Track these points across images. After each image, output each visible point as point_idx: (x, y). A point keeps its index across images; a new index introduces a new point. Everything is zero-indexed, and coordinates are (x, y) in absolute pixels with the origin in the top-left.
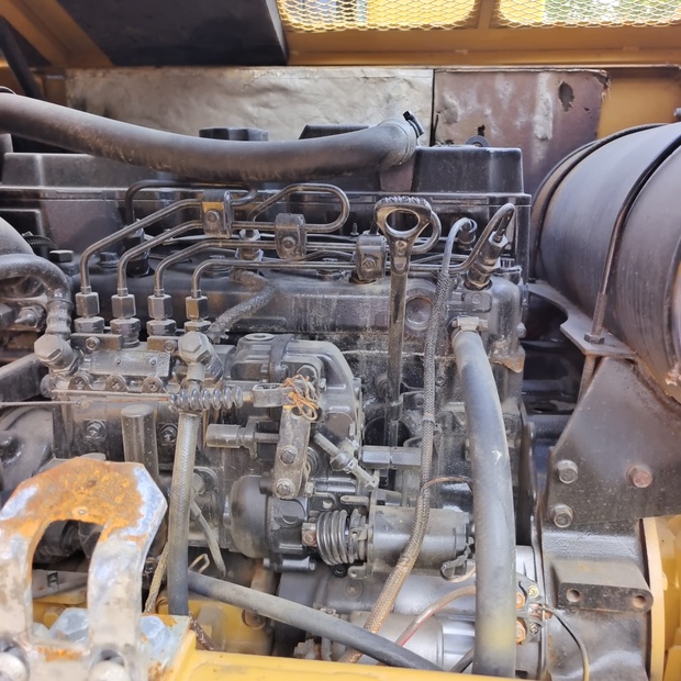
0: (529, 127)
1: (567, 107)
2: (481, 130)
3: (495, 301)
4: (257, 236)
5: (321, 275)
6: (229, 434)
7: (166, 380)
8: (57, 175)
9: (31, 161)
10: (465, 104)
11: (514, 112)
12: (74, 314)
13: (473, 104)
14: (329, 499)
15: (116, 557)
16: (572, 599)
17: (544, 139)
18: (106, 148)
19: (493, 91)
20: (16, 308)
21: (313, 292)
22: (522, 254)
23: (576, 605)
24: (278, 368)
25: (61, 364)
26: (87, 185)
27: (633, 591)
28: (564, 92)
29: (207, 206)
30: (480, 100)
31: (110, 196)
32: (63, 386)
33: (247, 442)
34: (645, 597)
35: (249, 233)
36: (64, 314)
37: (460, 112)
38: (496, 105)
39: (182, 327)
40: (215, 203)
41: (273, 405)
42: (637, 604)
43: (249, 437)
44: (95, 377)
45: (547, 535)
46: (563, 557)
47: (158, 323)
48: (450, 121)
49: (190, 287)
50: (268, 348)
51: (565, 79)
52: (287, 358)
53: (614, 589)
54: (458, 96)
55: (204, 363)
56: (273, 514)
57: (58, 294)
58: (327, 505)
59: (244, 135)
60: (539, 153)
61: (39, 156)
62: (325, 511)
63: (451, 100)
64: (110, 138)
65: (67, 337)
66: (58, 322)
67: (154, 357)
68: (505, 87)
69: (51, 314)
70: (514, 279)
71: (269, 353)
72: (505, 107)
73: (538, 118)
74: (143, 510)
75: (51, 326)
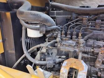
4: (90, 23)
5: (101, 30)
6: (86, 55)
7: (75, 46)
8: (58, 14)
9: (54, 12)
12: (61, 35)
14: (102, 69)
15: (82, 75)
18: (68, 10)
20: (53, 33)
21: (99, 33)
24: (95, 45)
25: (60, 42)
26: (62, 15)
29: (84, 18)
31: (65, 17)
32: (59, 45)
33: (89, 57)
35: (89, 23)
36: (60, 35)
39: (78, 37)
40: (85, 18)
41: (98, 52)
43: (89, 56)
44: (64, 44)
47: (74, 37)
49: (80, 31)
50: (93, 42)
52: (96, 44)
55: (83, 44)
56: (92, 69)
57: (59, 32)
58: (102, 70)
59: (88, 7)
61: (55, 11)
62: (101, 70)
64: (68, 8)
65: (60, 38)
66: (59, 36)
67: (73, 42)
69: (58, 35)
71: (93, 43)
74: (85, 68)
75: (58, 37)
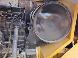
0: (29, 6)
1: (33, 4)
2: (24, 6)
3: (21, 25)
10: (22, 3)
11: (28, 4)
13: (23, 3)
16: (28, 56)
17: (31, 8)
19: (25, 2)
22: (25, 19)
23: (28, 57)
27: (34, 55)
28: (33, 3)
30: (24, 3)
34: (36, 55)
37: (22, 4)
38: (26, 3)
42: (35, 56)
45: (26, 50)
46: (28, 52)
48: (21, 5)
51: (33, 1)
53: (32, 55)
54: (21, 2)
60: (31, 9)
63: (20, 2)
68: (26, 2)
70: (23, 22)
72: (27, 4)
73: (30, 5)
